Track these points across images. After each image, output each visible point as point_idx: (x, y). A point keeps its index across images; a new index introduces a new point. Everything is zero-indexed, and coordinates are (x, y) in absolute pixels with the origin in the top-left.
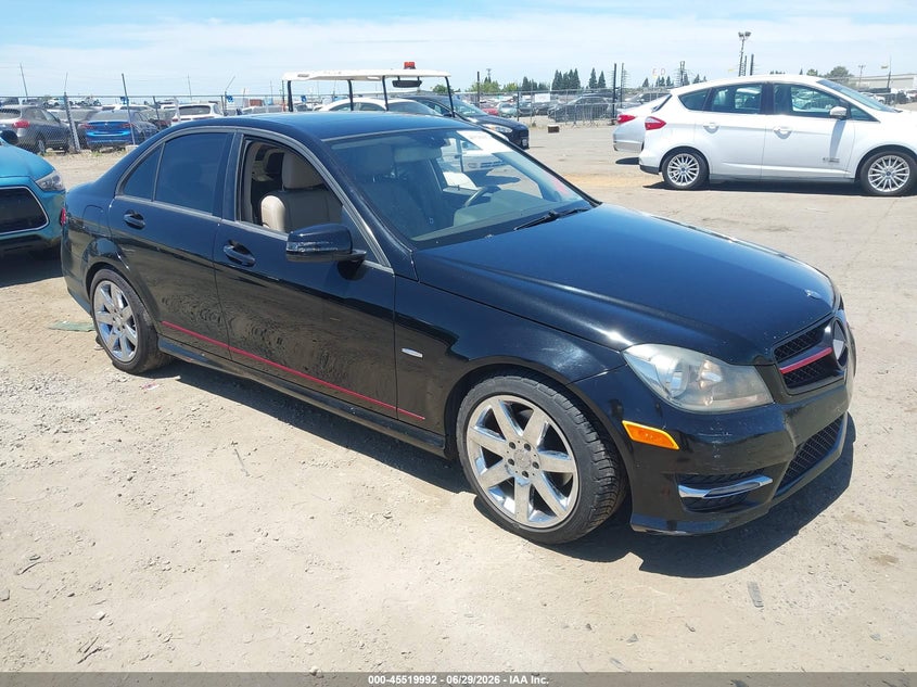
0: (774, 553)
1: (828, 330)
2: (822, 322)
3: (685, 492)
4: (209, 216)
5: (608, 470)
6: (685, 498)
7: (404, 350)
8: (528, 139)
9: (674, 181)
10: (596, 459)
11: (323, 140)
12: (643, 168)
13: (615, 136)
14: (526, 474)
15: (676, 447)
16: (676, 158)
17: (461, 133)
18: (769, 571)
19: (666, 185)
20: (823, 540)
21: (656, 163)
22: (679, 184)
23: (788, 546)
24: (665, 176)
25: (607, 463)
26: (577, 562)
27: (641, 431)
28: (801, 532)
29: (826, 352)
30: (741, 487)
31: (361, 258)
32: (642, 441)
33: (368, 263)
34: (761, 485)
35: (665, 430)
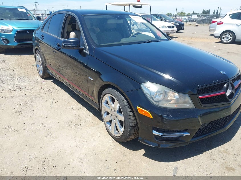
0: (190, 159)
1: (225, 85)
2: (224, 82)
3: (155, 133)
4: (56, 36)
5: (133, 122)
6: (155, 135)
7: (89, 78)
8: (184, 27)
9: (224, 41)
10: (129, 117)
11: (82, 15)
12: (215, 37)
13: (210, 27)
14: (114, 119)
15: (152, 117)
16: (225, 34)
17: (130, 16)
18: (185, 164)
19: (221, 42)
20: (210, 157)
21: (219, 35)
22: (225, 42)
23: (196, 157)
24: (221, 39)
25: (133, 119)
26: (125, 149)
27: (142, 111)
28: (204, 153)
29: (223, 93)
30: (178, 134)
31: (83, 49)
32: (142, 114)
33: (84, 51)
34: (185, 135)
35: (149, 111)
